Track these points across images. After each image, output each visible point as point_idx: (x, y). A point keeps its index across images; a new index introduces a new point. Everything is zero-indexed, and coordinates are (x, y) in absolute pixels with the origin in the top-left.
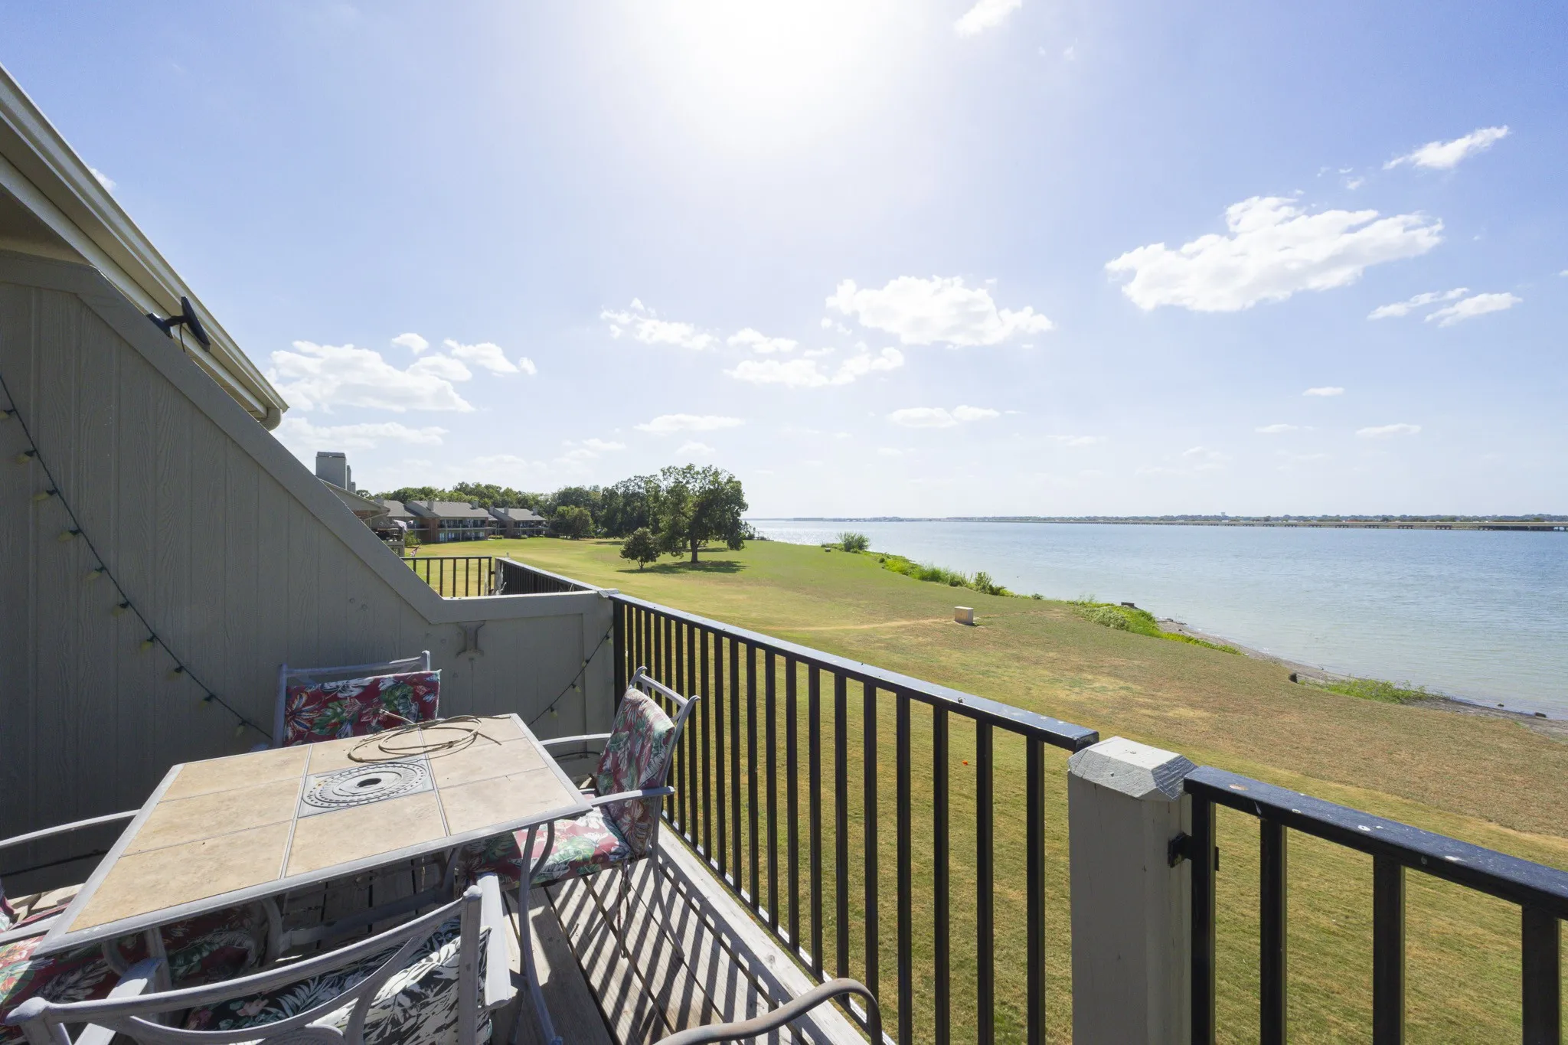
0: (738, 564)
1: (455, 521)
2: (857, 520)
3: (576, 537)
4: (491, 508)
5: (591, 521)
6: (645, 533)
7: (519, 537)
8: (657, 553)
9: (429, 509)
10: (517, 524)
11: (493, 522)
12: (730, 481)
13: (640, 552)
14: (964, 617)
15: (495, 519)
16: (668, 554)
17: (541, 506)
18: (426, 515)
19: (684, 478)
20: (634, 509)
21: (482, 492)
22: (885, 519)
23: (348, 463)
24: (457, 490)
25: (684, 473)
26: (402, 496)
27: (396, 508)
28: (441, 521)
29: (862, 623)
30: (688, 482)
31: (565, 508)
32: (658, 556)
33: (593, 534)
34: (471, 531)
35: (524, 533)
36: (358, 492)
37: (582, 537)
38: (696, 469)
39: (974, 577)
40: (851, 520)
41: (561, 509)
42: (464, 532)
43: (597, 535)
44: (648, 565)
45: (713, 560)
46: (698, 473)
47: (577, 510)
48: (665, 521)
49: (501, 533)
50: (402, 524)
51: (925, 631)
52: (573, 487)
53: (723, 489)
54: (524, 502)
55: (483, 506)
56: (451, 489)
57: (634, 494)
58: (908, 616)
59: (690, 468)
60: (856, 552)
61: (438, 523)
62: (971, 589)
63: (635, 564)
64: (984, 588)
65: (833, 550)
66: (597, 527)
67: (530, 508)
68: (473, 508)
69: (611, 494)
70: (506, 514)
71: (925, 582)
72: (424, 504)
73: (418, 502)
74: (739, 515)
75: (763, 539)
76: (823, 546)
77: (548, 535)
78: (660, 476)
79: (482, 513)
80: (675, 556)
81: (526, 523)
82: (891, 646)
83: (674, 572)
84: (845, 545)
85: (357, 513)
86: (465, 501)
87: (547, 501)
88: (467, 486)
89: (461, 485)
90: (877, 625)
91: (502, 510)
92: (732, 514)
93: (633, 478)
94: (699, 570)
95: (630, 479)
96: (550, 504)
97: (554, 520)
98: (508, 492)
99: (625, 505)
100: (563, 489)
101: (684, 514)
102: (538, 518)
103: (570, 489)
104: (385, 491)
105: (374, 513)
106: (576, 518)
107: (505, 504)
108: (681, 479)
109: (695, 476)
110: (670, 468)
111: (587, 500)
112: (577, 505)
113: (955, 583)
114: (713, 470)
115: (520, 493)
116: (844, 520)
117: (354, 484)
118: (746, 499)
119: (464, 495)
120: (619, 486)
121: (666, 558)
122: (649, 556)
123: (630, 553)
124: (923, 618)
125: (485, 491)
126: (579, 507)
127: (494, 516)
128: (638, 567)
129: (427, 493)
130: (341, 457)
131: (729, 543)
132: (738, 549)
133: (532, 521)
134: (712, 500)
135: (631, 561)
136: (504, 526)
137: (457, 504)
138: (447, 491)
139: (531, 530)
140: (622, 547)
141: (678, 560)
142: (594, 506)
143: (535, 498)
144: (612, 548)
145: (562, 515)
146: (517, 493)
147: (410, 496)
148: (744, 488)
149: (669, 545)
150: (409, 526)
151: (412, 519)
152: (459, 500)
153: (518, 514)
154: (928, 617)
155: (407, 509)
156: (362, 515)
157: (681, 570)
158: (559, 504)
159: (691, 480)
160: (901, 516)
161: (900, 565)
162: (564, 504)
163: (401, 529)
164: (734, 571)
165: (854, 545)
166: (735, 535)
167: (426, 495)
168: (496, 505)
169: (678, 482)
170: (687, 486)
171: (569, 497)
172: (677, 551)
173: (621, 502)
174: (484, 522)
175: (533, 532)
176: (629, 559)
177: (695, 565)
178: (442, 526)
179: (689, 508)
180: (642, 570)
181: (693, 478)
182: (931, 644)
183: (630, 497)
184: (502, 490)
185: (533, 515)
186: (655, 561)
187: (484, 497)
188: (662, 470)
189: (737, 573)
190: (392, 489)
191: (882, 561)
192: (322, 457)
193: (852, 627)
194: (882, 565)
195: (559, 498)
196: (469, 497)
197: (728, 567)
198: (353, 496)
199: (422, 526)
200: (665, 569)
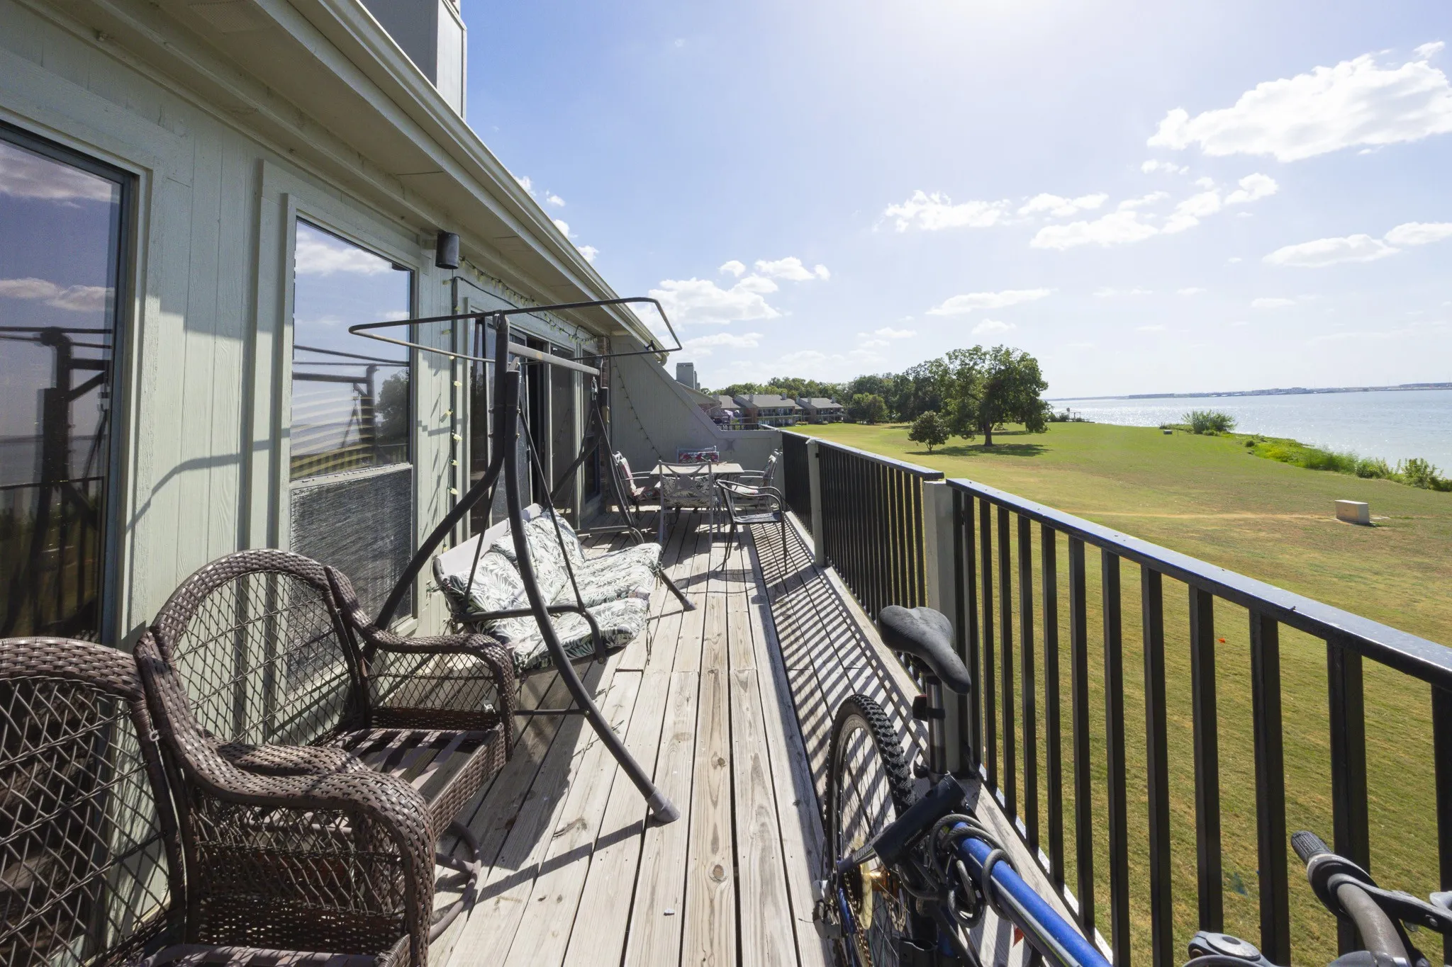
0: (1039, 448)
1: (769, 411)
2: (1229, 394)
3: (871, 422)
4: (798, 398)
5: (884, 407)
6: (932, 417)
7: (821, 423)
8: (945, 435)
9: (750, 401)
10: (819, 411)
11: (799, 410)
12: (1023, 359)
13: (927, 435)
14: (1352, 514)
15: (800, 408)
16: (958, 437)
17: (839, 395)
18: (748, 405)
19: (971, 360)
20: (925, 394)
21: (790, 385)
22: (1278, 392)
23: (695, 370)
24: (771, 384)
25: (970, 354)
26: (731, 392)
27: (727, 402)
28: (759, 411)
29: (1183, 512)
30: (975, 364)
31: (860, 395)
32: (947, 438)
33: (888, 419)
34: (782, 418)
35: (825, 419)
36: (703, 390)
37: (877, 422)
38: (983, 350)
39: (1403, 465)
40: (1219, 395)
41: (856, 396)
42: (777, 420)
43: (891, 420)
44: (937, 447)
45: (1012, 443)
46: (985, 354)
47: (871, 397)
48: (953, 405)
49: (807, 420)
50: (730, 413)
51: (1278, 526)
52: (867, 376)
53: (1015, 369)
54: (824, 392)
55: (791, 397)
56: (766, 384)
57: (926, 380)
58: (1261, 508)
59: (977, 350)
60: (1211, 434)
61: (756, 412)
62: (1399, 481)
63: (924, 447)
64: (1421, 481)
65: (1175, 432)
66: (891, 412)
67: (830, 398)
68: (783, 399)
69: (903, 380)
70: (809, 403)
71: (1313, 472)
72: (746, 397)
73: (742, 396)
74: (1038, 395)
75: (1079, 420)
76: (1163, 427)
77: (846, 421)
78: (946, 360)
79: (790, 403)
80: (965, 438)
81: (827, 410)
82: (1211, 538)
83: (965, 455)
84: (1194, 425)
85: (701, 405)
86: (777, 393)
87: (844, 390)
88: (778, 380)
89: (774, 380)
90: (1206, 516)
91: (806, 400)
92: (1028, 394)
93: (923, 364)
94: (993, 452)
95: (920, 365)
96: (848, 392)
97: (851, 406)
98: (811, 383)
99: (917, 389)
100: (858, 378)
101: (973, 396)
102: (837, 405)
103: (865, 377)
104: (720, 388)
105: (712, 405)
106: (870, 404)
107: (808, 394)
108: (967, 361)
109: (983, 357)
110: (955, 351)
111: (881, 387)
112: (871, 393)
113: (1367, 472)
114: (1004, 349)
115: (821, 384)
116: (1208, 395)
117: (699, 384)
118: (1044, 378)
119: (776, 389)
120: (910, 372)
121: (955, 441)
122: (937, 439)
123: (918, 436)
124: (1285, 511)
125: (793, 384)
126: (873, 394)
127: (800, 406)
128: (927, 450)
129: (749, 388)
130: (690, 365)
131: (1027, 426)
132: (1037, 431)
133: (831, 409)
134: (1004, 381)
135: (920, 444)
136: (809, 414)
137: (770, 396)
138: (763, 386)
139: (831, 417)
140: (910, 431)
141: (969, 442)
142: (887, 392)
143: (833, 388)
144: (902, 431)
145: (858, 402)
146: (818, 385)
147: (737, 391)
148: (1041, 366)
149: (959, 428)
150: (735, 414)
151: (737, 409)
152: (772, 393)
153: (820, 403)
154: (1292, 512)
155: (735, 402)
156: (704, 407)
157: (973, 452)
158: (855, 392)
159: (979, 361)
160: (1308, 387)
161: (1277, 450)
162: (860, 391)
163: (729, 416)
164: (1033, 454)
165: (1213, 426)
166: (1034, 415)
167: (749, 389)
168: (802, 396)
169: (963, 363)
170: (976, 367)
171: (864, 385)
172: (968, 434)
173: (912, 387)
174: (790, 411)
175: (833, 418)
176: (917, 442)
177: (988, 447)
178: (760, 415)
179: (979, 392)
180: (931, 453)
181: (980, 359)
182: (1279, 540)
183: (921, 383)
184: (806, 382)
185: (832, 403)
186: (944, 443)
187: (791, 389)
188: (947, 354)
189: (1037, 456)
190: (724, 386)
191: (1250, 444)
192: (680, 366)
193: (1165, 516)
194: (1250, 449)
195: (855, 386)
196: (780, 390)
197: (1028, 450)
198: (697, 393)
199: (746, 416)
200: (955, 452)
